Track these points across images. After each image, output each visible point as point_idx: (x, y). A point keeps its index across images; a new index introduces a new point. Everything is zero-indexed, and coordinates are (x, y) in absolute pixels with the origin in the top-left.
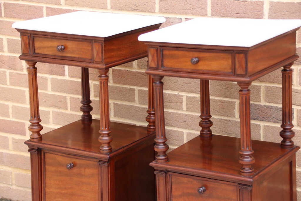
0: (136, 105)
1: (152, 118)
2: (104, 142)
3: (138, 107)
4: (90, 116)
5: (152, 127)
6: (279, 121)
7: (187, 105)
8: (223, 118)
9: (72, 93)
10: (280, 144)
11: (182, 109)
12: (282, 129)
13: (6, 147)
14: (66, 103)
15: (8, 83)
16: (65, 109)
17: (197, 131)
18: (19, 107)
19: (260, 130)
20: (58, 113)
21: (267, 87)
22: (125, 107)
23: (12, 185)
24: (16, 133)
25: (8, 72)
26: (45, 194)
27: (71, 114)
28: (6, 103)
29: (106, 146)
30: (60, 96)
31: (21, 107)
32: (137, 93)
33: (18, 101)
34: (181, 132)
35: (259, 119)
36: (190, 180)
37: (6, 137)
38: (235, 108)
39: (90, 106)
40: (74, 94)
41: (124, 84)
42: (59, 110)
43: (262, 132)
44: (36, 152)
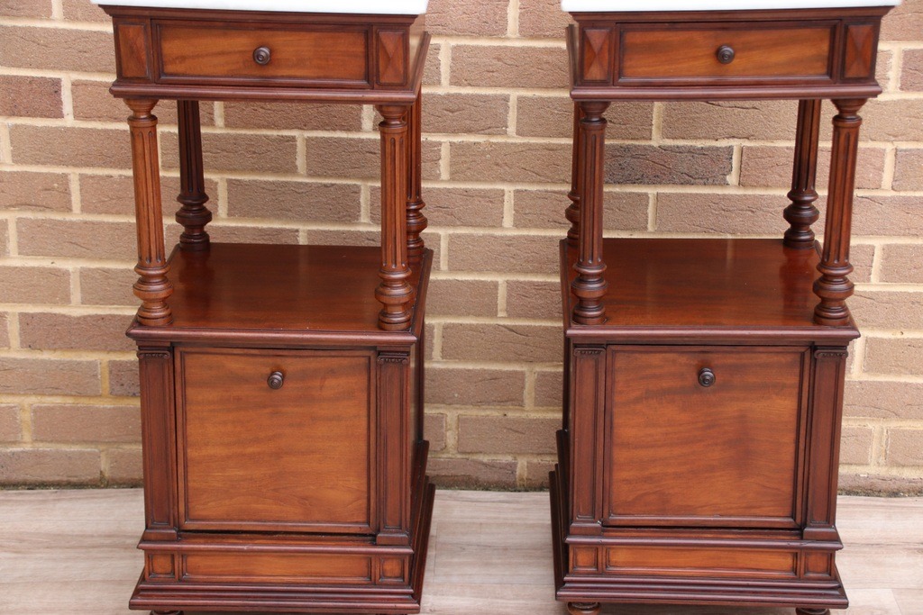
0: (301, 180)
3: (307, 184)
6: (695, 179)
7: (451, 165)
8: (549, 188)
9: (87, 165)
11: (439, 178)
14: (66, 192)
16: (64, 211)
19: (647, 205)
20: (39, 224)
22: (263, 188)
27: (86, 223)
30: (46, 174)
32: (301, 148)
35: (646, 180)
40: (93, 166)
41: (260, 127)
42: (40, 216)
43: (650, 210)
44: (168, 356)
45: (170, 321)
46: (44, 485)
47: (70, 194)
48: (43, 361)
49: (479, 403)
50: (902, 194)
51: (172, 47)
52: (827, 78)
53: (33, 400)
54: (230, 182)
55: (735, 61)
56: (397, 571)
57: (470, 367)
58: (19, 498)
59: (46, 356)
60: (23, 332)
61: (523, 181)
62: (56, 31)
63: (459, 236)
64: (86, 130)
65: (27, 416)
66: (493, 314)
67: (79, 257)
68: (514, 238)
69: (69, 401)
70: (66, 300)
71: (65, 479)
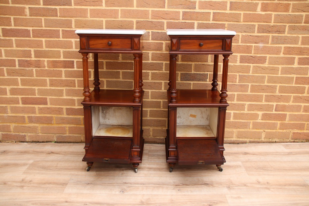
0: (121, 80)
6: (201, 80)
7: (151, 77)
9: (79, 78)
11: (148, 79)
13: (35, 113)
14: (75, 83)
15: (35, 76)
16: (74, 87)
18: (42, 89)
19: (191, 85)
20: (69, 90)
21: (195, 64)
22: (113, 82)
23: (39, 133)
24: (41, 104)
25: (34, 69)
27: (78, 89)
28: (34, 88)
30: (71, 80)
32: (121, 73)
33: (42, 86)
35: (191, 80)
37: (35, 107)
41: (113, 69)
42: (70, 88)
44: (89, 108)
45: (90, 101)
46: (71, 142)
47: (75, 84)
48: (70, 117)
49: (157, 126)
50: (240, 84)
51: (92, 42)
52: (222, 50)
53: (68, 125)
54: (106, 80)
55: (203, 46)
56: (137, 154)
57: (155, 119)
58: (66, 145)
59: (71, 116)
60: (66, 112)
61: (166, 80)
62: (73, 51)
63: (153, 92)
64: (79, 71)
65: (67, 129)
66: (160, 108)
67: (77, 96)
68: (164, 92)
69: (75, 126)
70: (74, 105)
71: (75, 141)
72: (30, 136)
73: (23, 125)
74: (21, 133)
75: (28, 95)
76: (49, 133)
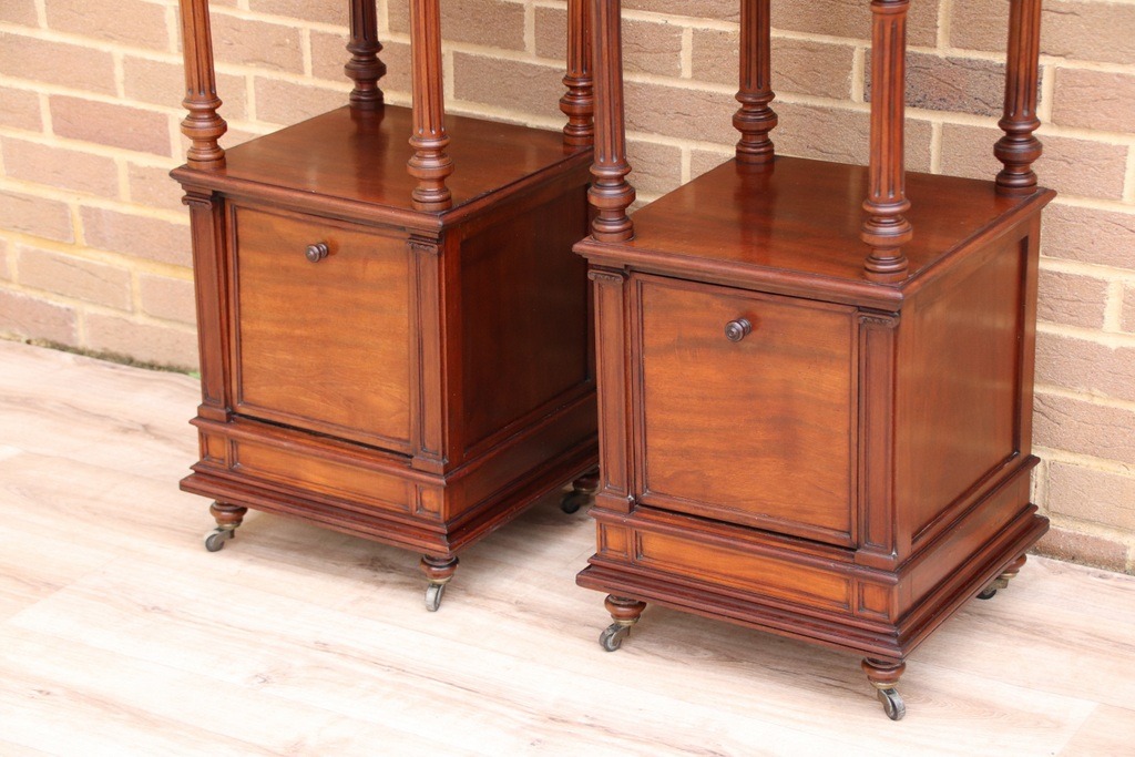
0: (528, 61)
1: (579, 101)
2: (427, 176)
3: (535, 67)
4: (377, 96)
5: (579, 133)
6: (994, 108)
7: (693, 60)
8: (810, 101)
9: (319, 19)
10: (991, 182)
11: (676, 74)
12: (1004, 134)
13: (109, 191)
14: (297, 50)
16: (295, 72)
17: (724, 147)
18: (144, 61)
19: (929, 139)
20: (273, 86)
22: (490, 68)
23: (133, 312)
24: (139, 148)
26: (240, 340)
27: (316, 89)
28: (104, 47)
29: (433, 187)
30: (280, 26)
31: (154, 62)
32: (529, 19)
33: (143, 43)
34: (673, 148)
35: (930, 104)
36: (703, 297)
37: (109, 161)
38: (851, 69)
39: (376, 61)
40: (323, 21)
42: (275, 76)
43: (934, 146)
47: (301, 53)
72: (92, 321)
73: (63, 253)
74: (55, 296)
75: (82, 88)
76: (182, 323)
